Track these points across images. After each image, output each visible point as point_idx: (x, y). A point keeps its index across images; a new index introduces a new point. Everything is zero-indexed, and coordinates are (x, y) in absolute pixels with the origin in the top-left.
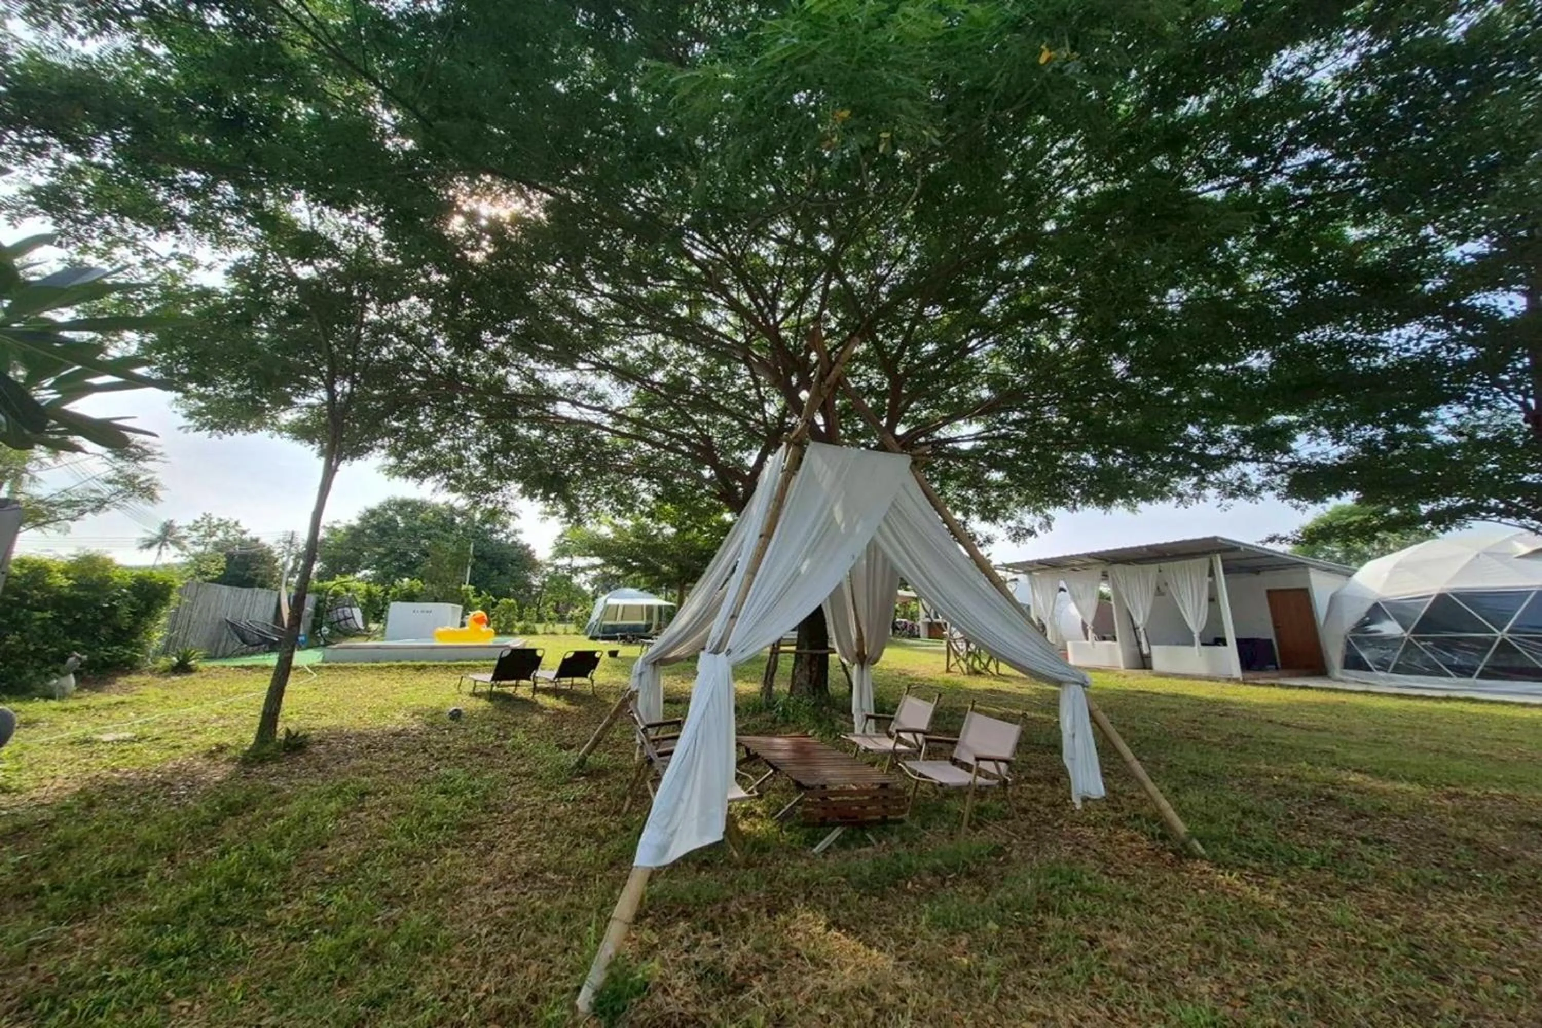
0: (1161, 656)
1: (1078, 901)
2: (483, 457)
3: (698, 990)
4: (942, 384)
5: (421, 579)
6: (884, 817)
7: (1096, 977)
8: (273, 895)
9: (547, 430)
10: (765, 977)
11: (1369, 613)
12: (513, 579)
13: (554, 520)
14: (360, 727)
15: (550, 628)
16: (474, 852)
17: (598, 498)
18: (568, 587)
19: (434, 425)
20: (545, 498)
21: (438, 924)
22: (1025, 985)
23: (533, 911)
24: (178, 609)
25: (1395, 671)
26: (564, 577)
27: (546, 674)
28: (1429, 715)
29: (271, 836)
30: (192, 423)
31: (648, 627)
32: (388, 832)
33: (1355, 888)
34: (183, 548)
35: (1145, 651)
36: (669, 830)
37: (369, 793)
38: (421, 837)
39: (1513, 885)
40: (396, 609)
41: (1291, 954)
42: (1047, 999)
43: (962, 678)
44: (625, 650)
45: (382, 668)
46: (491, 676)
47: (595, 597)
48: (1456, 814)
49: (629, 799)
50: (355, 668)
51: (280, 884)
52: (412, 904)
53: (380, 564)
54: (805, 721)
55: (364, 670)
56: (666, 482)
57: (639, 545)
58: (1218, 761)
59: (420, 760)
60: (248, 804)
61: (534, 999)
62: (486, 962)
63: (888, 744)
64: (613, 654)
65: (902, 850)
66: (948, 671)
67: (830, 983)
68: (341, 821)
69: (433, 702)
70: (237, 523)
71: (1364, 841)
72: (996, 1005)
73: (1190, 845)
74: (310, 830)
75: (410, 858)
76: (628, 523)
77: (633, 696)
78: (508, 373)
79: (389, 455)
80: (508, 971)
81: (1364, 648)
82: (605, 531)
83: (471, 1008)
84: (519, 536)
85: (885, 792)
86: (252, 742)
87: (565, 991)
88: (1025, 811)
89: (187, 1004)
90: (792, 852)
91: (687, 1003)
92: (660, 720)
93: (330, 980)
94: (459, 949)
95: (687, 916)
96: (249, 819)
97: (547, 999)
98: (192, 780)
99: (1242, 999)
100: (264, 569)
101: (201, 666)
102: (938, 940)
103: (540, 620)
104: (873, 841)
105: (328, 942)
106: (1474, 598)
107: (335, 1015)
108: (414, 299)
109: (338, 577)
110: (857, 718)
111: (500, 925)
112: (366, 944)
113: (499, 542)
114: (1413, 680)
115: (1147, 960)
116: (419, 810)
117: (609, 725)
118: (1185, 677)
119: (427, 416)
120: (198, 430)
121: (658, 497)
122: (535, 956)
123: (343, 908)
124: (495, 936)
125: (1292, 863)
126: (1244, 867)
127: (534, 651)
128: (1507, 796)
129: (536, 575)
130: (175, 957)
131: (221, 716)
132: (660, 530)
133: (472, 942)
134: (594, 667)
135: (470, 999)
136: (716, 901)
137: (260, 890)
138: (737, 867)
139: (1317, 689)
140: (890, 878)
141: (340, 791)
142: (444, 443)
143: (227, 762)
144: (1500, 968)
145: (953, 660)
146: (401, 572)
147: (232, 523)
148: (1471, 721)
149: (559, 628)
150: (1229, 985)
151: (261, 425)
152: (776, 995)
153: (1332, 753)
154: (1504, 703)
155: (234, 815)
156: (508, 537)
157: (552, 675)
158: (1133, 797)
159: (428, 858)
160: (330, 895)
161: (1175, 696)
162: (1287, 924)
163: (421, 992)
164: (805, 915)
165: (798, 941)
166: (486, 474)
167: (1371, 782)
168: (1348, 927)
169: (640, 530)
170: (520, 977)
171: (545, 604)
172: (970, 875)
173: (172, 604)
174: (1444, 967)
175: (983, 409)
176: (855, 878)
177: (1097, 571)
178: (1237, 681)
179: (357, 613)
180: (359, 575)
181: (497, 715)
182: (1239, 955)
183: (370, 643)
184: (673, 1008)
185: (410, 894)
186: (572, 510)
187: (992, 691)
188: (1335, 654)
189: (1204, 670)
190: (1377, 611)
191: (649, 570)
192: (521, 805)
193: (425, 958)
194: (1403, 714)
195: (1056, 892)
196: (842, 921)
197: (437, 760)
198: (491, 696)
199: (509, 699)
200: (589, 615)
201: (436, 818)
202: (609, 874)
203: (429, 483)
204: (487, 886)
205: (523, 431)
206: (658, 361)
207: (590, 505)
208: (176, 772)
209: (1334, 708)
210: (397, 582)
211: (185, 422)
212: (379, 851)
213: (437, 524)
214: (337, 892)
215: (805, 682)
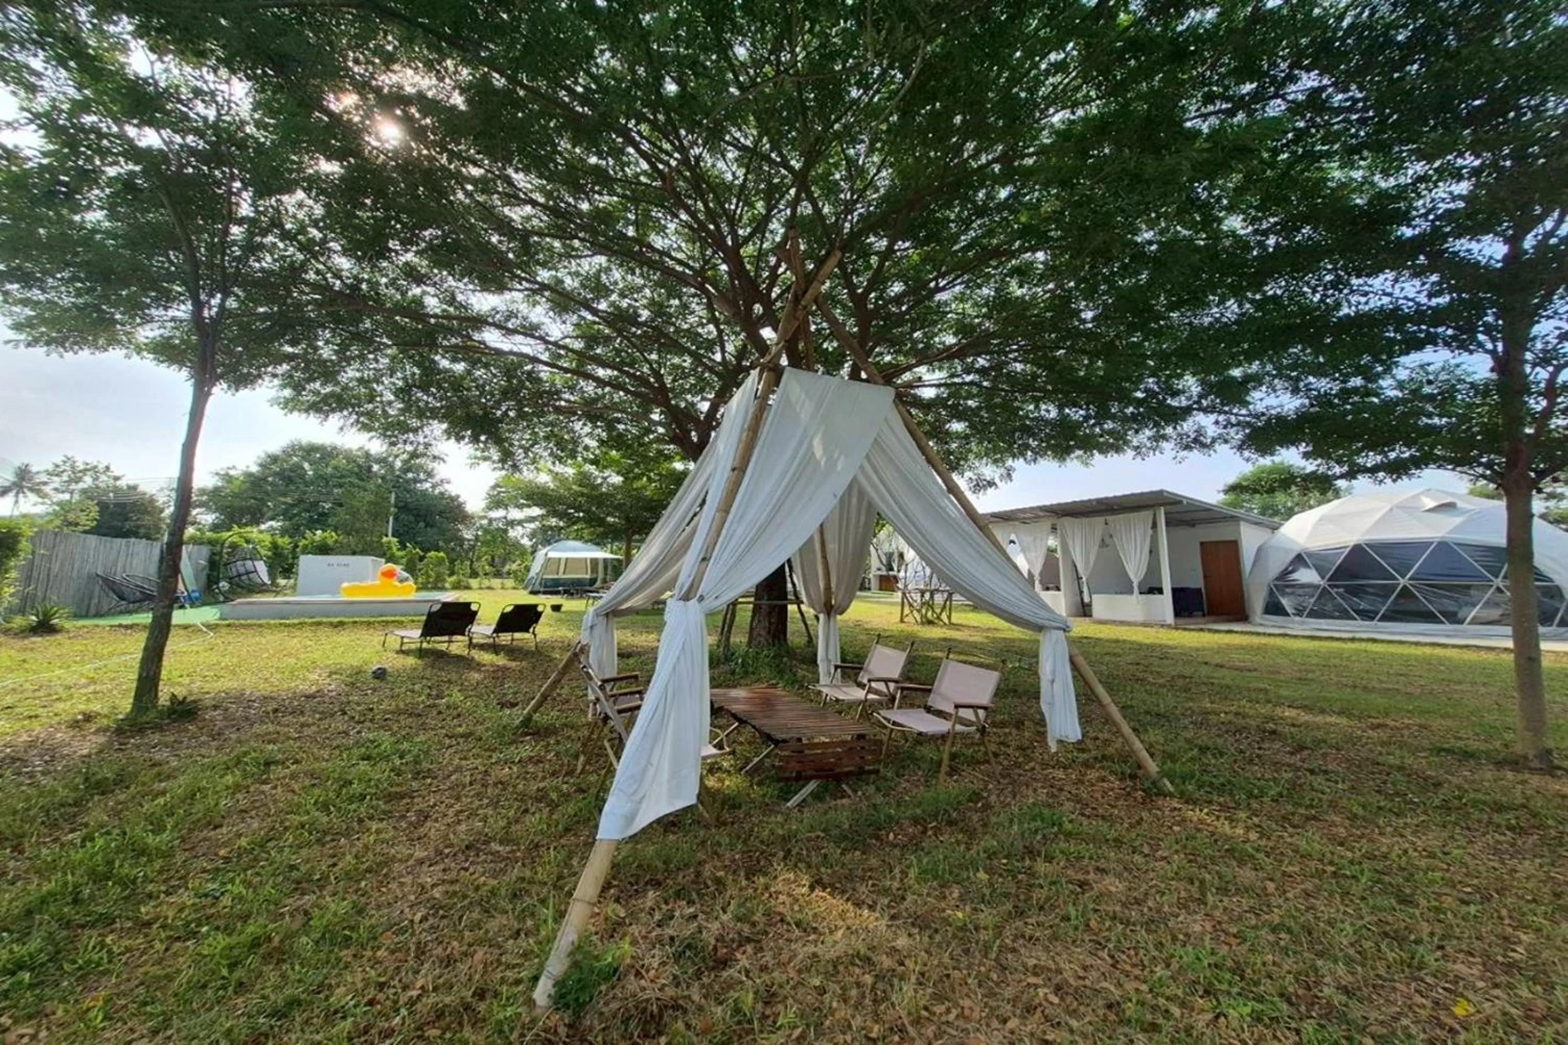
0: (1101, 605)
1: (1063, 845)
2: (398, 392)
3: (676, 970)
4: (907, 328)
5: (336, 529)
6: (861, 768)
7: (1093, 924)
8: (150, 887)
9: (474, 363)
10: (749, 948)
11: (1292, 563)
12: (442, 532)
13: (485, 466)
14: (265, 689)
15: (486, 583)
16: (404, 824)
17: (536, 443)
18: (505, 541)
19: (336, 352)
20: (475, 439)
21: (360, 912)
22: (1023, 936)
23: (477, 889)
24: (32, 562)
25: (1309, 616)
26: (498, 529)
27: (482, 629)
28: (1339, 655)
29: (149, 818)
30: (23, 337)
31: (593, 581)
32: (299, 806)
33: (1314, 818)
34: (44, 496)
35: (1086, 600)
36: (637, 798)
37: (276, 763)
38: (339, 809)
39: (1446, 807)
40: (307, 563)
41: (1271, 886)
42: (1047, 949)
43: (917, 628)
44: (570, 605)
45: (294, 625)
46: (419, 632)
47: (533, 552)
48: (1383, 744)
49: (582, 759)
50: (260, 626)
51: (160, 872)
52: (330, 888)
53: (286, 514)
54: (766, 672)
55: (269, 626)
56: (610, 426)
57: (582, 495)
58: (1167, 701)
59: (339, 723)
60: (121, 781)
61: (481, 994)
62: (421, 951)
63: (860, 694)
64: (556, 608)
65: (879, 799)
66: (902, 621)
67: (820, 950)
68: (239, 796)
69: (352, 660)
70: (108, 468)
71: (1312, 772)
72: (997, 960)
73: (1160, 784)
74: (198, 808)
75: (323, 836)
76: (569, 471)
77: (584, 650)
78: (424, 293)
79: (283, 386)
80: (448, 962)
81: (1284, 594)
82: (544, 479)
83: (404, 1012)
84: (447, 486)
85: (862, 743)
86: (129, 708)
87: (518, 982)
88: (996, 755)
89: (30, 1031)
90: (767, 809)
91: (664, 985)
92: (614, 674)
93: (223, 987)
94: (388, 940)
95: (657, 884)
96: (122, 797)
97: (496, 995)
98: (52, 754)
99: (1235, 936)
100: (147, 520)
101: (68, 625)
102: (928, 895)
103: (474, 574)
104: (849, 792)
105: (222, 940)
106: (1384, 548)
107: (229, 1031)
108: (300, 195)
109: (235, 527)
110: (822, 668)
111: (436, 907)
112: (270, 939)
113: (424, 493)
114: (1323, 623)
115: (1138, 902)
116: (336, 780)
117: (556, 682)
118: (1122, 623)
119: (327, 342)
120: (29, 345)
121: (602, 442)
122: (481, 942)
123: (240, 898)
124: (431, 921)
125: (1250, 795)
126: (1210, 802)
127: (468, 605)
128: (1420, 726)
129: (468, 528)
130: (13, 973)
131: (93, 681)
132: (605, 478)
133: (403, 931)
134: (536, 621)
135: (403, 999)
136: (687, 866)
137: (134, 882)
138: (707, 827)
139: (1242, 633)
140: (870, 830)
141: (238, 762)
142: (351, 373)
143: (97, 732)
144: (1454, 887)
145: (907, 610)
146: (312, 524)
147: (101, 467)
148: (1375, 659)
149: (496, 582)
150: (1219, 923)
151: (113, 341)
152: (764, 969)
153: (1266, 691)
154: (1401, 642)
155: (103, 793)
156: (434, 487)
157: (489, 630)
158: (1097, 738)
159: (347, 834)
160: (223, 884)
161: (1117, 641)
162: (1261, 856)
163: (341, 996)
164: (787, 876)
165: (782, 904)
166: (403, 411)
167: (1305, 717)
168: (1316, 856)
169: (584, 479)
170: (463, 967)
171: (479, 558)
172: (951, 823)
173: (22, 554)
174: (1408, 891)
175: (947, 355)
176: (835, 832)
177: (1047, 524)
178: (1169, 626)
179: (262, 568)
180: (263, 527)
181: (428, 673)
182: (1223, 891)
183: (279, 599)
184: (648, 994)
185: (325, 878)
186: (507, 456)
187: (945, 640)
188: (1257, 600)
189: (1140, 618)
190: (1300, 560)
191: (593, 520)
192: (459, 769)
193: (344, 952)
194: (1317, 653)
195: (1039, 837)
196: (826, 879)
197: (359, 722)
198: (421, 653)
199: (440, 656)
200: (528, 569)
201: (356, 788)
202: (563, 841)
203: (335, 420)
204: (421, 862)
205: (445, 363)
206: (601, 290)
207: (527, 450)
208: (31, 745)
209: (1260, 649)
210: (308, 534)
211: (12, 335)
212: (286, 829)
213: (351, 472)
214: (232, 881)
215: (763, 633)
